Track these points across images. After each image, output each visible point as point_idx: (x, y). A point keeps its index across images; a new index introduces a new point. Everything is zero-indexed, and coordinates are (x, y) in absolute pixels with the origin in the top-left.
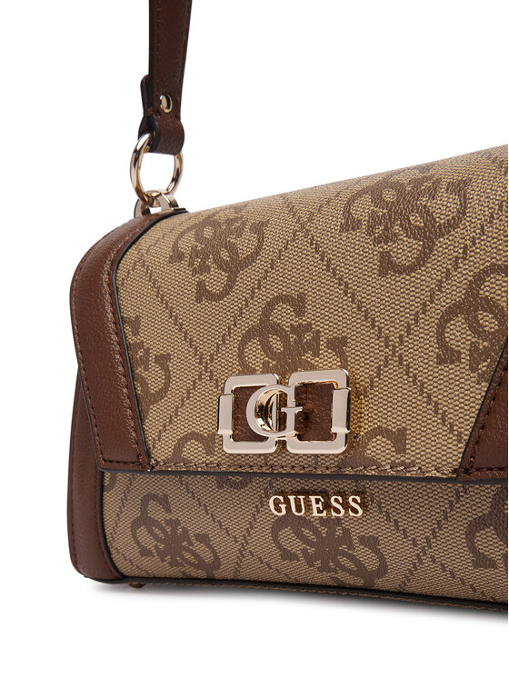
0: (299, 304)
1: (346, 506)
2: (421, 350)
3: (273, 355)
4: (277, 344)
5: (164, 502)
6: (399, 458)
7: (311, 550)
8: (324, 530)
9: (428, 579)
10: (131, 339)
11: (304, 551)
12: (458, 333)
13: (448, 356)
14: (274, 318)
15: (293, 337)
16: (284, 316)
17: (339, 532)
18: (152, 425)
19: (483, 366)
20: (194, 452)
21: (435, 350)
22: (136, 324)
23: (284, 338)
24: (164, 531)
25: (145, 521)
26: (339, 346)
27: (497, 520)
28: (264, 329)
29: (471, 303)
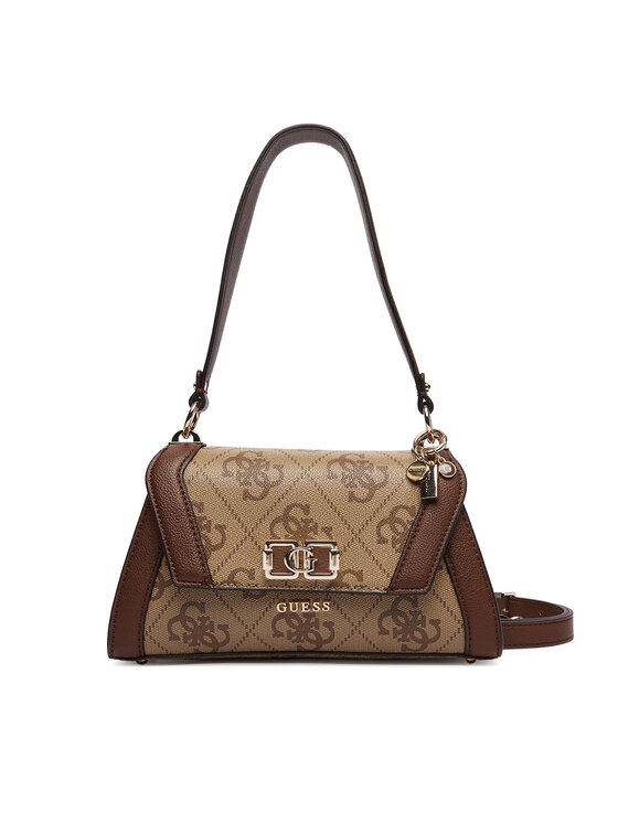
0: (306, 509)
1: (321, 606)
2: (369, 536)
3: (291, 531)
4: (293, 527)
5: (201, 607)
6: (359, 584)
7: (293, 630)
8: (304, 620)
9: (357, 644)
10: (197, 514)
11: (289, 631)
12: (387, 532)
13: (382, 541)
14: (292, 513)
15: (302, 524)
16: (297, 513)
17: (313, 620)
18: (213, 563)
19: (398, 546)
20: (242, 578)
21: (375, 538)
22: (201, 507)
23: (297, 523)
24: (195, 624)
25: (182, 618)
26: (328, 530)
27: (394, 612)
28: (285, 518)
29: (392, 520)
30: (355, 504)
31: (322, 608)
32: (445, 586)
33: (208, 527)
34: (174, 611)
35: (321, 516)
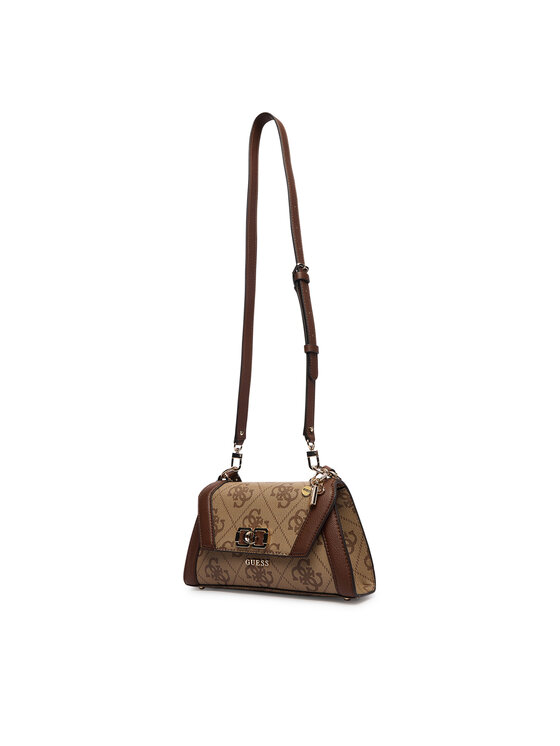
0: (259, 512)
2: (285, 526)
3: (251, 523)
4: (253, 520)
5: (216, 560)
6: (278, 551)
7: (255, 575)
8: (259, 570)
9: (283, 585)
10: (214, 514)
11: (253, 576)
12: (293, 523)
13: (290, 528)
14: (253, 514)
16: (255, 514)
17: (262, 570)
18: (217, 539)
20: (228, 546)
21: (288, 527)
22: (216, 511)
24: (215, 569)
25: (210, 566)
26: (267, 523)
27: (298, 568)
28: (250, 517)
29: (296, 517)
30: (281, 509)
31: (265, 564)
32: (322, 552)
33: (217, 521)
34: (206, 563)
35: (265, 515)
